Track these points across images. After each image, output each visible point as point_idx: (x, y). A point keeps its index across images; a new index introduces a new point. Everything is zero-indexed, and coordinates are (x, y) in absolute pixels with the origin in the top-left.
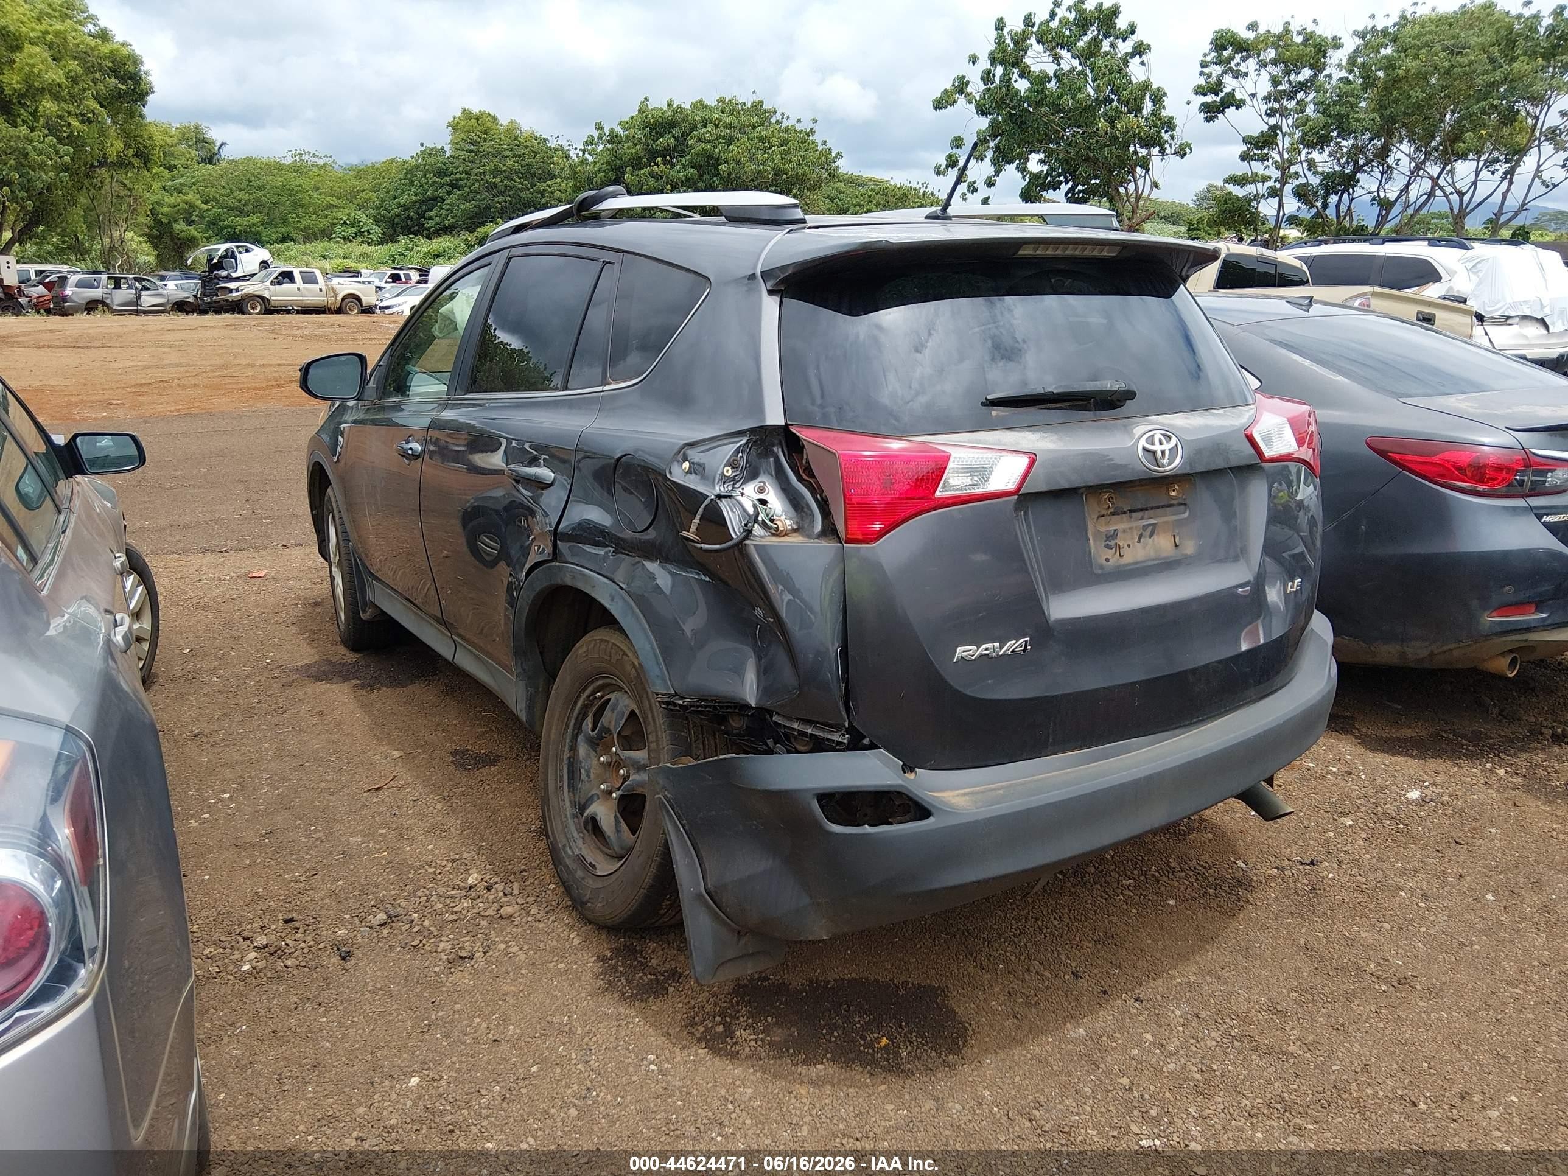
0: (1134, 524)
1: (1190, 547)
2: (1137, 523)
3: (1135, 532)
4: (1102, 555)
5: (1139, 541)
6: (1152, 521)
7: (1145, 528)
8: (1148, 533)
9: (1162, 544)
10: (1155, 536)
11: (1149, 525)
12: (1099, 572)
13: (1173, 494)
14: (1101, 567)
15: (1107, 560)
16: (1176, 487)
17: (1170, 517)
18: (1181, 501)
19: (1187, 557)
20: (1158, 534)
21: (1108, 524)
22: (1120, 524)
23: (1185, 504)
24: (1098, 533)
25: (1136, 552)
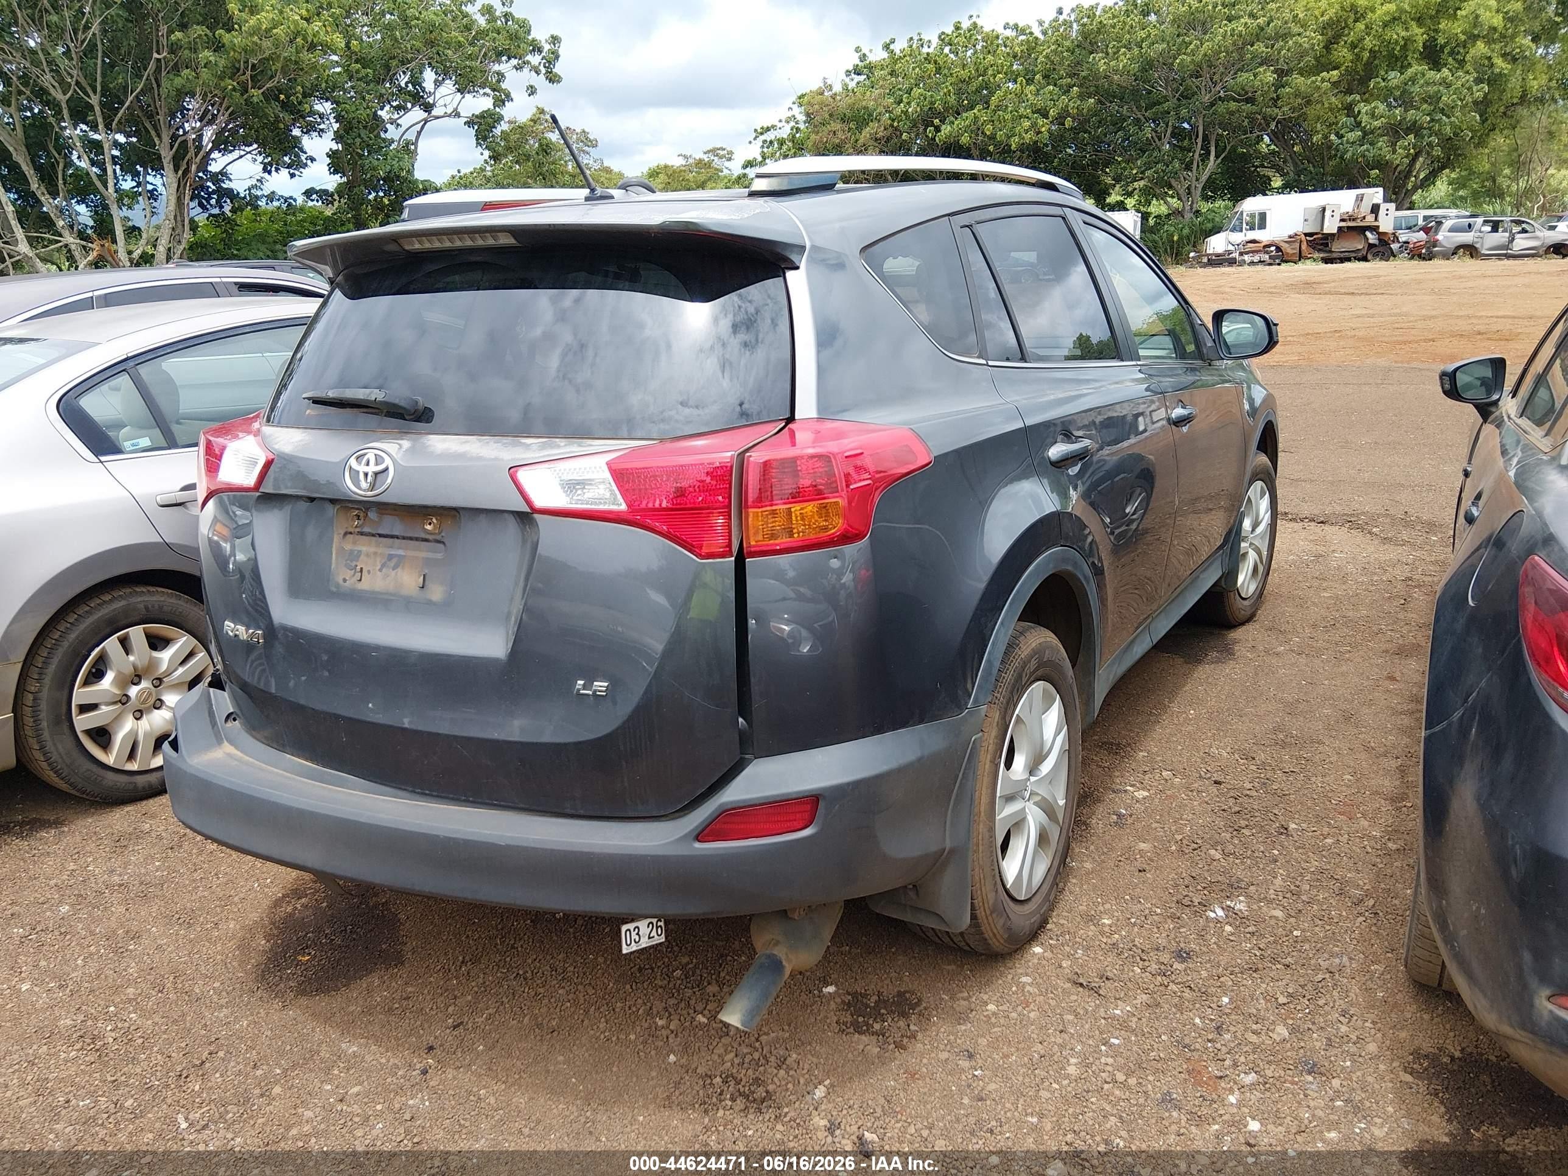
0: (380, 550)
1: (436, 593)
2: (382, 548)
3: (378, 559)
4: (342, 576)
5: (380, 570)
6: (401, 552)
7: (390, 557)
8: (392, 564)
9: (408, 580)
10: (399, 570)
11: (396, 556)
12: (334, 589)
13: (429, 527)
14: (338, 586)
15: (345, 580)
16: (434, 520)
17: (423, 552)
18: (438, 537)
19: (430, 603)
20: (403, 568)
21: (354, 543)
22: (366, 546)
23: (443, 543)
24: (341, 550)
25: (375, 581)
